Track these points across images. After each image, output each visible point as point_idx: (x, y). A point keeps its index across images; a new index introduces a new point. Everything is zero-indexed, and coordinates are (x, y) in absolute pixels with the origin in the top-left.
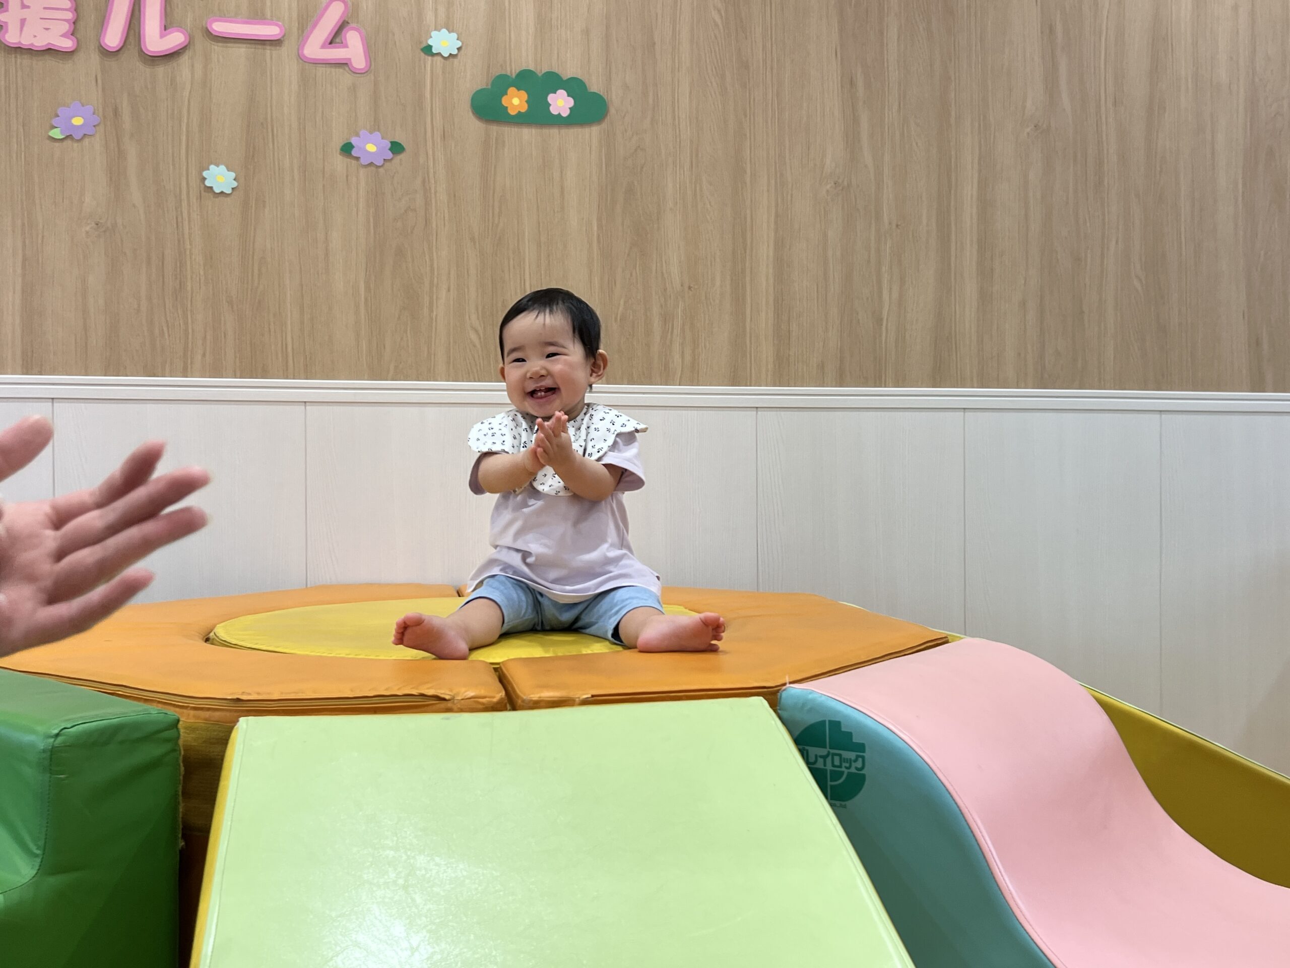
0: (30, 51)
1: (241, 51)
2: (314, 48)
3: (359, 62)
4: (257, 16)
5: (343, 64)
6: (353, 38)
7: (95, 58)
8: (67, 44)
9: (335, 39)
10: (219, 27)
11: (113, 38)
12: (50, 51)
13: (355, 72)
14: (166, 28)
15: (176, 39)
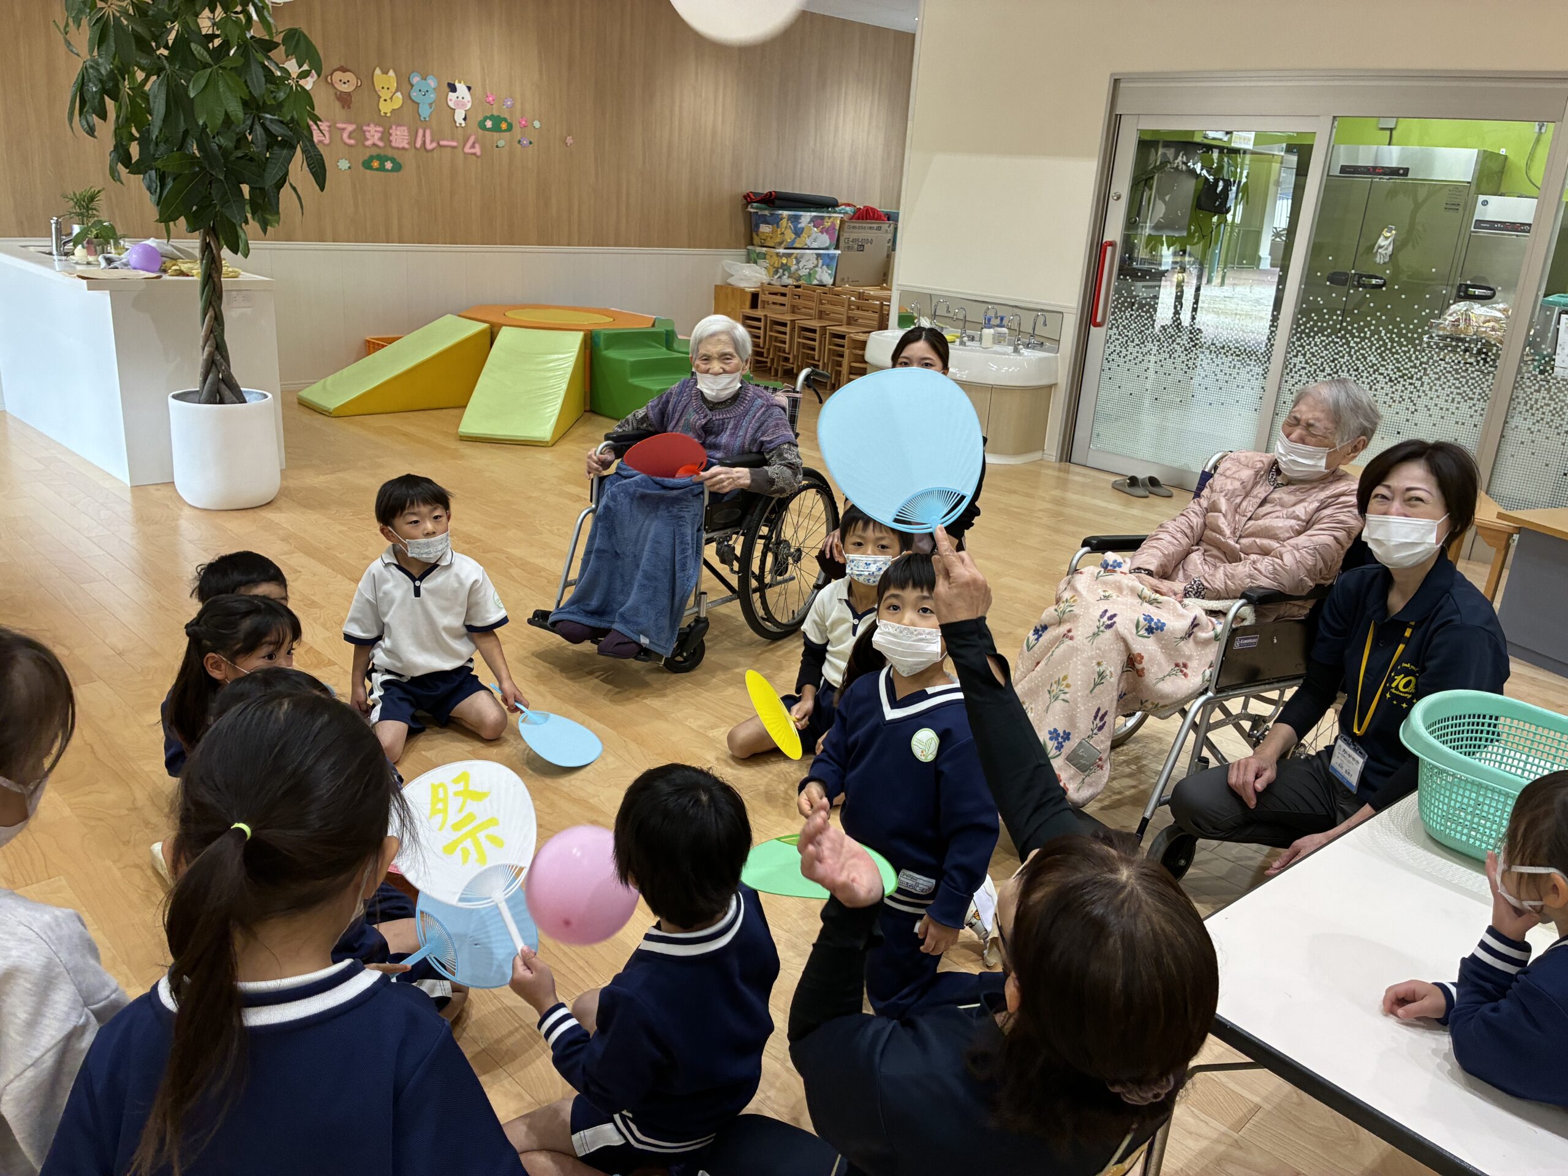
0: (398, 148)
1: (449, 149)
2: (467, 150)
3: (479, 153)
4: (453, 139)
5: (475, 154)
6: (477, 146)
7: (413, 150)
8: (407, 146)
9: (473, 147)
10: (442, 143)
11: (419, 144)
12: (403, 149)
13: (477, 157)
14: (432, 141)
15: (434, 145)
